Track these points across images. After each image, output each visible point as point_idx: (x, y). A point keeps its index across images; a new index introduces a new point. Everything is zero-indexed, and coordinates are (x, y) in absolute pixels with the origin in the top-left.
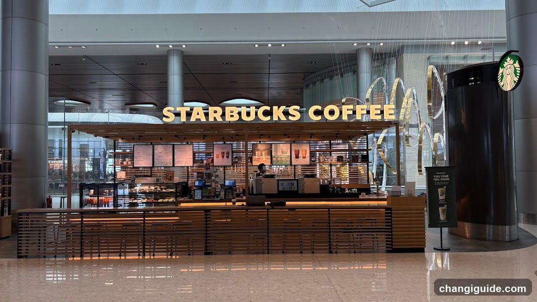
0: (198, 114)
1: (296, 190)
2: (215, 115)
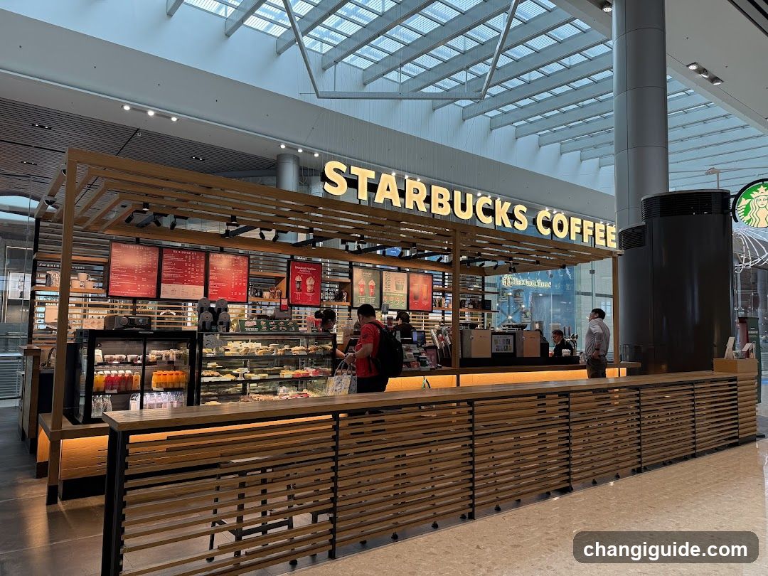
0: (388, 189)
1: (512, 351)
2: (416, 197)
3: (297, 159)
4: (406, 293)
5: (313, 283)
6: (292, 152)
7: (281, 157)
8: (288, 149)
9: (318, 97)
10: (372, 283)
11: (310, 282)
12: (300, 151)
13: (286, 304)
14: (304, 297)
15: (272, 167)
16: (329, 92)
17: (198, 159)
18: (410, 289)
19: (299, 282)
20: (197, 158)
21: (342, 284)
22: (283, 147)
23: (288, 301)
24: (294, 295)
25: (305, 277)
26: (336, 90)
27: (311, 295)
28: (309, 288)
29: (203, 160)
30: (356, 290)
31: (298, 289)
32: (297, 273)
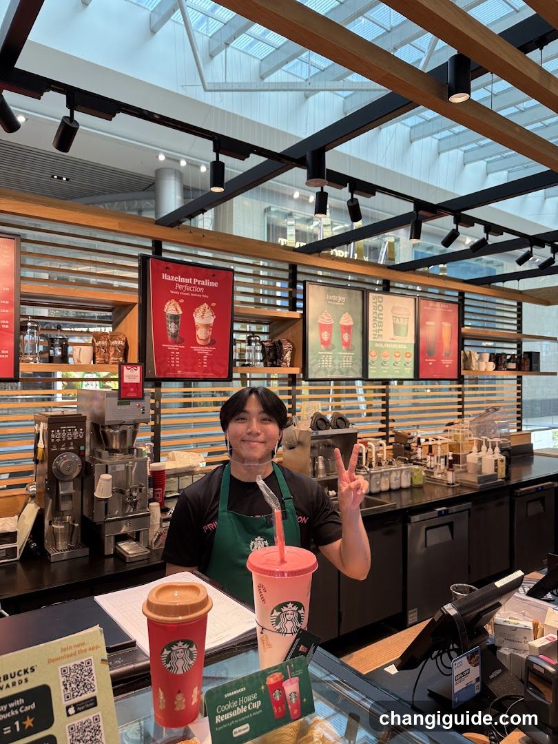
3: (179, 175)
4: (413, 342)
5: (211, 321)
6: (172, 164)
7: (159, 173)
8: (168, 161)
9: (205, 90)
10: (346, 320)
11: (203, 318)
12: (183, 163)
13: (137, 380)
14: (191, 358)
15: (149, 187)
16: (219, 84)
17: (61, 178)
18: (421, 333)
19: (175, 318)
20: (59, 178)
21: (277, 324)
22: (162, 158)
23: (143, 373)
24: (163, 355)
25: (190, 305)
26: (229, 80)
27: (206, 351)
28: (201, 334)
29: (67, 180)
30: (313, 336)
31: (174, 336)
32: (168, 291)
